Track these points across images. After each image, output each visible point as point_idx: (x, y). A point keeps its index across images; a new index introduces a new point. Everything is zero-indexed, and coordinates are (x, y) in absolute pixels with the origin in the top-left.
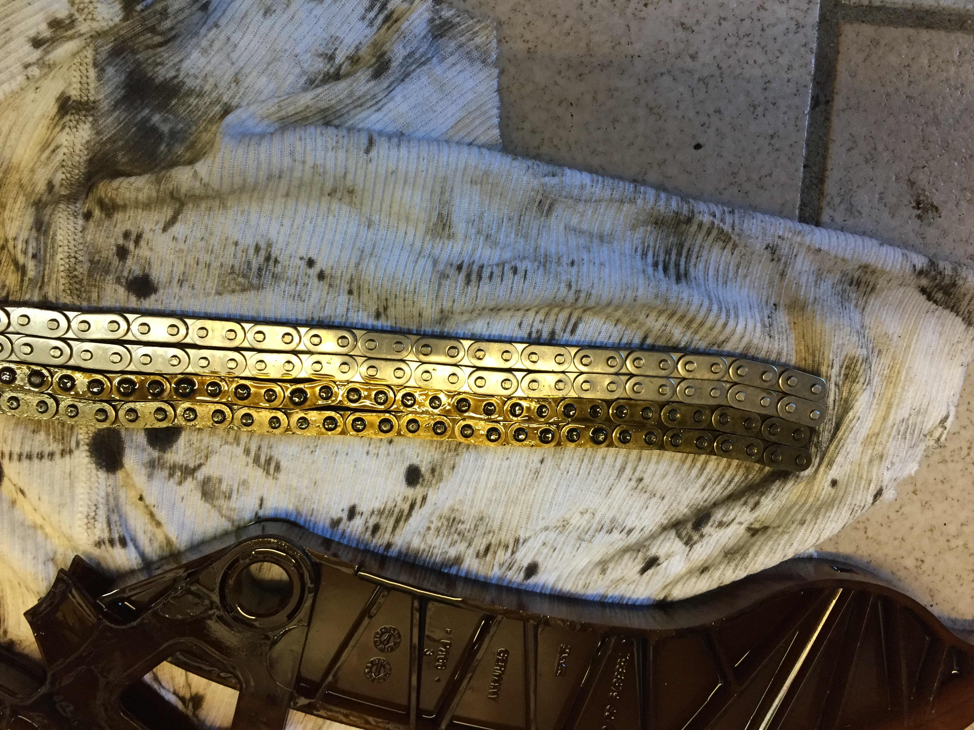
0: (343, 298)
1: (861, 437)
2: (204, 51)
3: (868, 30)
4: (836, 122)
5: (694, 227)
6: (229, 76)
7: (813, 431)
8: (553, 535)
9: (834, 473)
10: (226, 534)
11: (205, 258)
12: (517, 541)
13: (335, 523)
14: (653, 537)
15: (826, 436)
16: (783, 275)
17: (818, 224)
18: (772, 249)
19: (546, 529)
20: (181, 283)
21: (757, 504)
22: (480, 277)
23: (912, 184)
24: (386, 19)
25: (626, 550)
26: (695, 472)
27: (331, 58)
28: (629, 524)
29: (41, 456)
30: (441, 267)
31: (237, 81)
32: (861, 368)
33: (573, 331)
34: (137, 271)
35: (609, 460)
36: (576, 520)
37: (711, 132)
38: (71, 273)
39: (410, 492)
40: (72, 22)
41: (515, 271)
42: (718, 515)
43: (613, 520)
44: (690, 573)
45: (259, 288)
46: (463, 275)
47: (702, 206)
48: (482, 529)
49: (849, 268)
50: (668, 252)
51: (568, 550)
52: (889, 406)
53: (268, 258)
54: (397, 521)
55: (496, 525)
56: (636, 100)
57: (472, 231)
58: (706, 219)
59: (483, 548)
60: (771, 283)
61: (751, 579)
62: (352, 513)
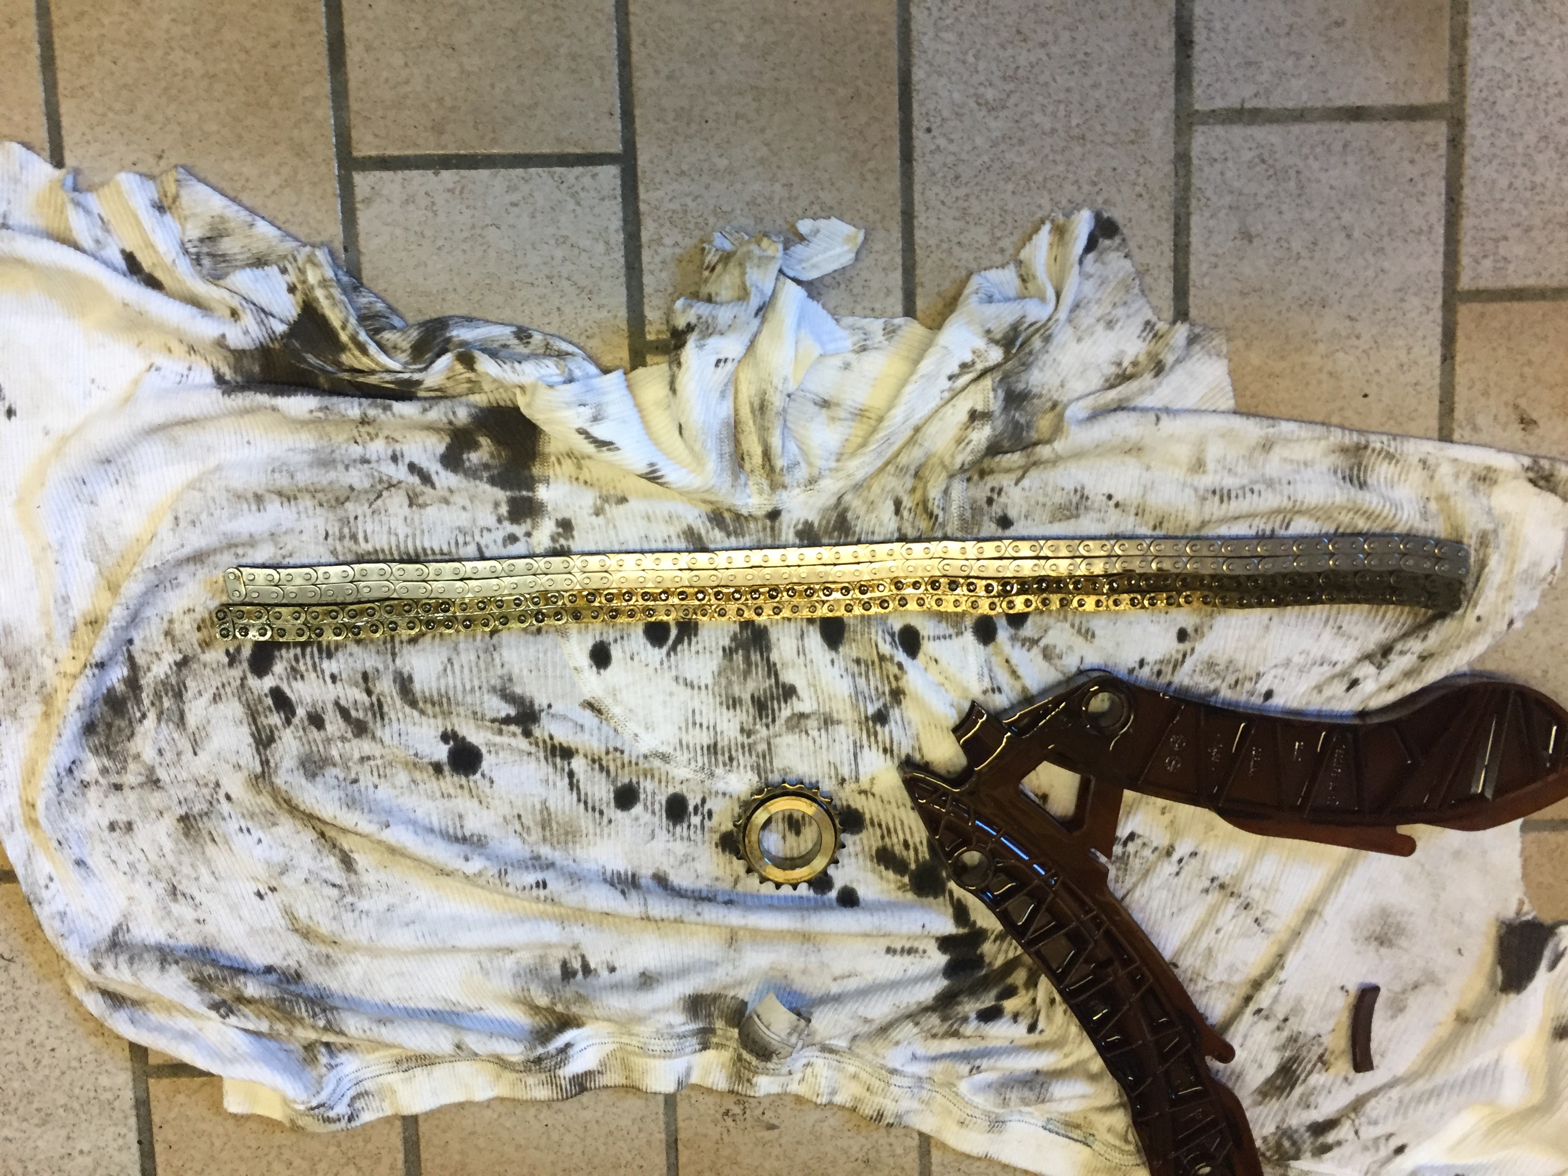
0: (1132, 518)
1: (1495, 585)
2: (1041, 370)
3: (1477, 307)
4: (1459, 370)
5: (1369, 451)
6: (1057, 383)
7: (1462, 584)
8: (1280, 671)
9: (1478, 611)
10: (1059, 684)
11: (1041, 499)
12: (1258, 675)
13: (1131, 671)
14: (1352, 666)
15: (1470, 586)
16: (1432, 478)
17: (1452, 442)
18: (1424, 462)
19: (1276, 666)
20: (1026, 517)
21: (1425, 638)
22: (1229, 498)
23: (1516, 407)
24: (1155, 336)
25: (1333, 677)
26: (1378, 618)
27: (1119, 364)
28: (1334, 658)
29: (945, 637)
30: (1201, 493)
31: (1062, 386)
32: (1491, 537)
33: (1287, 528)
34: (1000, 513)
35: (1318, 615)
36: (1297, 659)
37: (1374, 386)
38: (962, 518)
39: (1181, 647)
40: (973, 363)
41: (1252, 491)
42: (1399, 647)
43: (1323, 657)
44: (1380, 691)
45: (1077, 516)
46: (1217, 498)
47: (1372, 438)
48: (1231, 669)
49: (1477, 470)
50: (1351, 469)
51: (1293, 679)
52: (1513, 562)
53: (1082, 497)
54: (1175, 667)
55: (1241, 665)
56: (1320, 370)
57: (1220, 467)
58: (1378, 446)
59: (1233, 682)
60: (1424, 484)
61: (1424, 691)
62: (1142, 663)
